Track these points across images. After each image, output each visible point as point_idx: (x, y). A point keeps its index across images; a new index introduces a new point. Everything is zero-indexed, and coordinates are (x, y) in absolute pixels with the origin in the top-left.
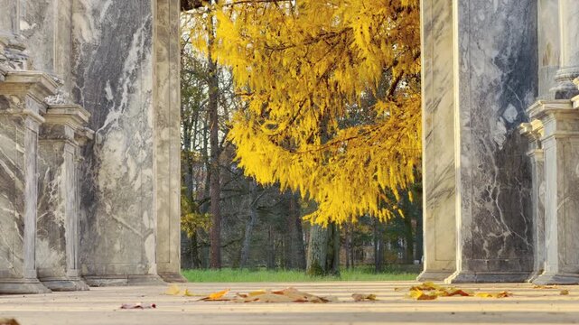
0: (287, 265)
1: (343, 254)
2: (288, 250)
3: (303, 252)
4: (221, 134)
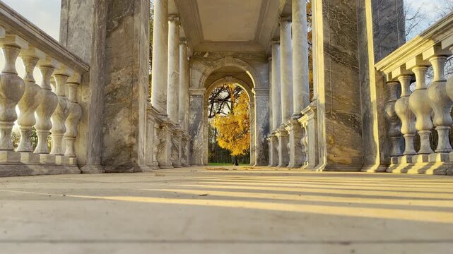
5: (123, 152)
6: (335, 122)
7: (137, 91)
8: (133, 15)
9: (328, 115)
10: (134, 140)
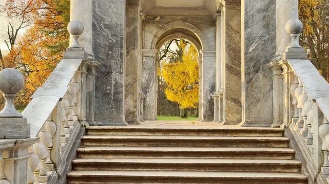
0: (176, 115)
1: (189, 113)
2: (176, 111)
3: (179, 112)
4: (160, 83)
5: (130, 115)
6: (230, 102)
7: (136, 86)
8: (134, 49)
9: (227, 99)
10: (135, 110)
